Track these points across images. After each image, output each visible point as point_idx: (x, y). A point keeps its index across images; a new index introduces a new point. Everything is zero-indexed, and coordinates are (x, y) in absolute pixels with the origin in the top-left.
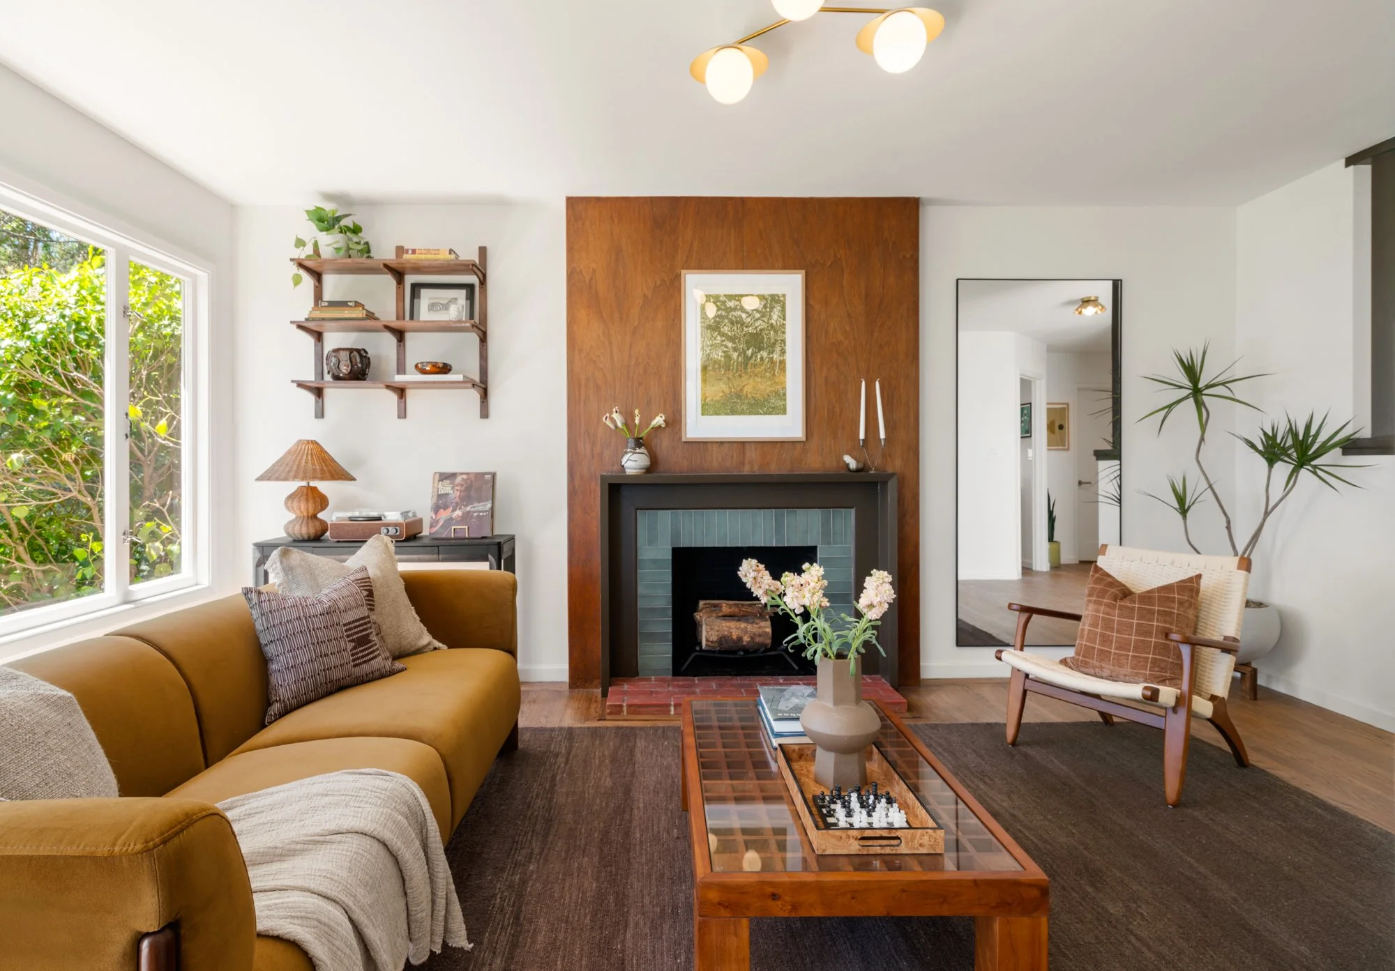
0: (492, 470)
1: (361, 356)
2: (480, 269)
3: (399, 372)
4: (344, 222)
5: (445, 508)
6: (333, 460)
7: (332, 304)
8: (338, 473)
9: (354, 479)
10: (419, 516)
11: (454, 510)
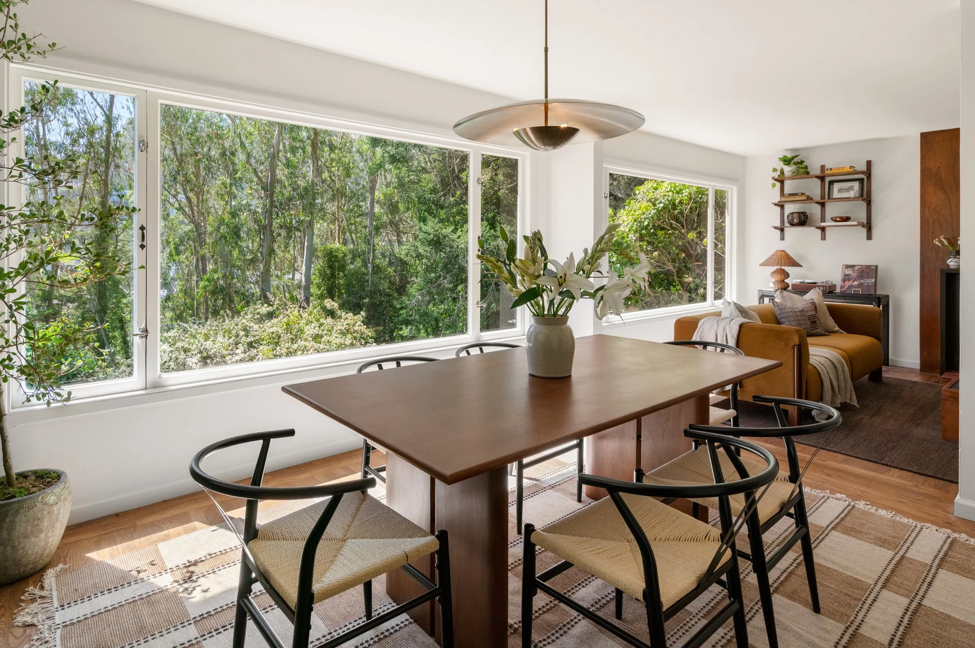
0: (876, 264)
1: (804, 215)
2: (868, 173)
3: (821, 222)
4: (796, 160)
5: (849, 280)
6: (792, 258)
7: (790, 195)
8: (794, 264)
9: (802, 266)
10: (834, 283)
11: (853, 282)
